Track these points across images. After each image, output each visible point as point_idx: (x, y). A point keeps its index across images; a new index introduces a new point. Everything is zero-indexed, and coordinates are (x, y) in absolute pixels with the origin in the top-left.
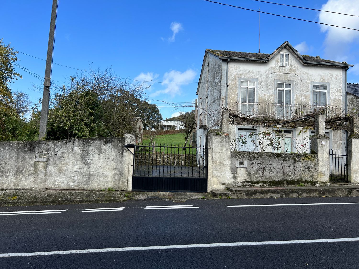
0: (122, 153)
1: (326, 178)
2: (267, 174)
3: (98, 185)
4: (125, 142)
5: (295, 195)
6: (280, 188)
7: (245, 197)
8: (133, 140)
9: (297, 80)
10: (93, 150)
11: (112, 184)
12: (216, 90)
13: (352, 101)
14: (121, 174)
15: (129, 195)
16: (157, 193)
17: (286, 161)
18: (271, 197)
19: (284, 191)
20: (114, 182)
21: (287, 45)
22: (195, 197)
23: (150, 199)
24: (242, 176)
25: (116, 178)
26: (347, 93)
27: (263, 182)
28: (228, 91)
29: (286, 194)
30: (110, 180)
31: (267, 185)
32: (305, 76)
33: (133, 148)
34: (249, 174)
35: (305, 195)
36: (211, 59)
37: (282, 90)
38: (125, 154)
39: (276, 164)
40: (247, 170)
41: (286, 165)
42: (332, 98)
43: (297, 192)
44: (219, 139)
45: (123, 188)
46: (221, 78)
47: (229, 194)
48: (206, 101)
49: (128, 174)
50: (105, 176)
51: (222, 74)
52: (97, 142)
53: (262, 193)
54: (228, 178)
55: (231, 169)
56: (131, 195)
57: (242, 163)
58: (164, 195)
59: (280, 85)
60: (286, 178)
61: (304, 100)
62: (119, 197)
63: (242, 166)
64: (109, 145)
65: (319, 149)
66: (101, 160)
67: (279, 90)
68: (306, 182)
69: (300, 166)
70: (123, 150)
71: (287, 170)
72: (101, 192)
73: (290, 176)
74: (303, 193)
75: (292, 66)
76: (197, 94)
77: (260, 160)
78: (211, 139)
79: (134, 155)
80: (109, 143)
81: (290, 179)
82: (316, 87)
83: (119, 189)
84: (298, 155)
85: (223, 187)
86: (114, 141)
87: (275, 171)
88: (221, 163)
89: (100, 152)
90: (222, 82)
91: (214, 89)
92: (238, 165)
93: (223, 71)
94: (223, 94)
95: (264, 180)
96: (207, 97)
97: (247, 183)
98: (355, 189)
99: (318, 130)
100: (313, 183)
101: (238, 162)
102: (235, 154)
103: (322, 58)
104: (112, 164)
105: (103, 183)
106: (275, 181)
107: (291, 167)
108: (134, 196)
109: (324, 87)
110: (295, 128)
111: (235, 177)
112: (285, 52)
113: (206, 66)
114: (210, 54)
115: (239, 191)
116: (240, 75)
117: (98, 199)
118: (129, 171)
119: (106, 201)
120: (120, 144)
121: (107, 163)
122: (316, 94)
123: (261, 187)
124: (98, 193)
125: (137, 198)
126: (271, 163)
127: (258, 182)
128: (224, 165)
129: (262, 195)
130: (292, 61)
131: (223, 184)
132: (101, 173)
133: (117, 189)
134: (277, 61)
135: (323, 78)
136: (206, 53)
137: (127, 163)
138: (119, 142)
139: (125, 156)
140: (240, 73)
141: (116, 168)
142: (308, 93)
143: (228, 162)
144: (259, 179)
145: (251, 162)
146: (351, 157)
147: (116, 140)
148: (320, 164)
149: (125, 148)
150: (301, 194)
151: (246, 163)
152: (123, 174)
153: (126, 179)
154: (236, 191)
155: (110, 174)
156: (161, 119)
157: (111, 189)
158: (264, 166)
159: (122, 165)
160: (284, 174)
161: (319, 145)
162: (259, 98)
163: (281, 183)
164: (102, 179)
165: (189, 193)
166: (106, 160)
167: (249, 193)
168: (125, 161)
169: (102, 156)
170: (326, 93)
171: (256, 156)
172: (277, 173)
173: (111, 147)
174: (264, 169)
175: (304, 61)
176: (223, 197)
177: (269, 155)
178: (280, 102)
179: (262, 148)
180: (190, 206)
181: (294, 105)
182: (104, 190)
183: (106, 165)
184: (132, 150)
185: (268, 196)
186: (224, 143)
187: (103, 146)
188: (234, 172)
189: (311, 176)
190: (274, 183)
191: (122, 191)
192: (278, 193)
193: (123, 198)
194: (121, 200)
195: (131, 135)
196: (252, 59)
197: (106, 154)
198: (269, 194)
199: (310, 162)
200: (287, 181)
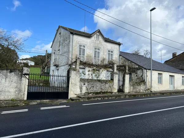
0: (21, 78)
1: (116, 91)
2: (95, 89)
3: (4, 98)
4: (23, 72)
5: (106, 98)
6: (100, 95)
7: (87, 100)
8: (28, 71)
9: (102, 47)
10: (1, 76)
11: (14, 96)
12: (66, 47)
13: (122, 59)
14: (20, 91)
15: (25, 102)
16: (42, 100)
17: (102, 83)
18: (98, 99)
19: (103, 97)
20: (15, 95)
21: (99, 31)
22: (63, 102)
23: (39, 104)
24: (84, 91)
25: (17, 93)
26: (120, 55)
27: (93, 93)
28: (73, 49)
29: (103, 98)
30: (12, 94)
31: (94, 94)
32: (105, 46)
33: (28, 76)
34: (87, 89)
35: (110, 98)
36: (62, 31)
37: (96, 51)
38: (23, 79)
39: (98, 84)
40: (86, 88)
41: (102, 85)
42: (114, 57)
43: (107, 97)
44: (75, 72)
45: (21, 98)
46: (70, 42)
47: (80, 99)
48: (58, 52)
49: (25, 90)
50: (9, 92)
51: (70, 40)
52: (5, 71)
53: (94, 98)
54: (78, 92)
55: (80, 87)
56: (27, 102)
57: (84, 84)
58: (46, 101)
59: (95, 49)
60: (102, 91)
61: (104, 57)
62: (20, 104)
63: (84, 85)
64: (13, 73)
65: (114, 78)
66: (7, 82)
67: (95, 51)
68: (109, 92)
69: (107, 85)
70: (22, 77)
71: (102, 87)
72: (7, 102)
73: (103, 90)
74: (109, 97)
75: (100, 41)
76: (51, 47)
77: (92, 83)
78: (71, 72)
79: (29, 79)
80: (13, 72)
81: (103, 91)
82: (109, 51)
83: (18, 99)
84: (107, 81)
85: (76, 96)
86: (16, 71)
87: (98, 88)
88: (75, 84)
89: (6, 77)
90: (70, 44)
91: (64, 47)
92: (83, 85)
93: (71, 38)
94: (71, 50)
95: (93, 92)
96: (59, 50)
97: (86, 94)
98: (127, 95)
99: (114, 70)
100: (111, 93)
101: (83, 84)
102: (82, 80)
103: (110, 39)
104: (14, 85)
105: (8, 96)
106: (97, 92)
107: (104, 86)
108: (29, 103)
109: (112, 52)
110: (100, 68)
111: (81, 91)
112: (98, 34)
113: (58, 34)
114: (62, 28)
115: (84, 97)
116: (79, 41)
117: (7, 105)
118: (25, 88)
119: (12, 106)
120: (20, 73)
121: (11, 84)
122: (109, 54)
123: (92, 95)
124: (5, 102)
125: (31, 104)
126: (96, 84)
127: (91, 93)
128: (77, 85)
129: (94, 99)
130: (101, 39)
131: (76, 94)
132: (7, 90)
133: (17, 100)
134: (95, 38)
135: (112, 48)
136: (59, 27)
137: (24, 84)
138: (19, 72)
139: (23, 80)
140: (79, 40)
141: (17, 87)
142: (106, 54)
143: (78, 84)
144: (91, 92)
145: (89, 84)
146: (125, 82)
147: (17, 70)
148: (115, 85)
149: (23, 75)
150: (109, 98)
151: (86, 84)
152: (21, 90)
153: (23, 93)
154: (83, 97)
155: (12, 90)
156: (18, 58)
157: (13, 99)
158: (94, 85)
159: (21, 85)
160: (101, 89)
161: (114, 77)
162: (87, 54)
163: (100, 93)
164: (7, 94)
165: (59, 100)
166: (11, 82)
167: (89, 98)
168: (23, 83)
169: (7, 80)
170: (112, 54)
171: (90, 81)
172: (99, 88)
173: (14, 75)
174: (93, 87)
175: (106, 39)
176: (77, 101)
177: (95, 80)
178: (95, 57)
179: (92, 77)
180: (65, 106)
181: (101, 58)
182: (9, 100)
183: (10, 85)
184: (27, 76)
185: (96, 99)
186: (77, 74)
187: (9, 74)
188: (81, 88)
189: (111, 90)
190: (97, 93)
191: (21, 101)
192: (100, 97)
193: (22, 104)
194: (22, 105)
195: (27, 68)
196: (84, 35)
197: (10, 79)
198: (97, 98)
199: (111, 84)
200: (102, 92)
